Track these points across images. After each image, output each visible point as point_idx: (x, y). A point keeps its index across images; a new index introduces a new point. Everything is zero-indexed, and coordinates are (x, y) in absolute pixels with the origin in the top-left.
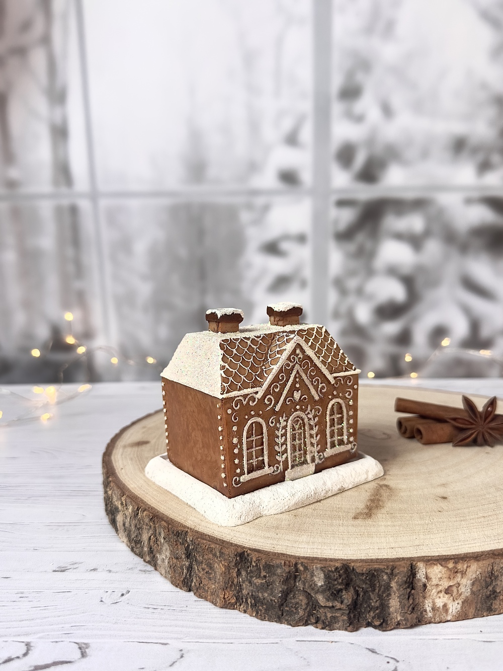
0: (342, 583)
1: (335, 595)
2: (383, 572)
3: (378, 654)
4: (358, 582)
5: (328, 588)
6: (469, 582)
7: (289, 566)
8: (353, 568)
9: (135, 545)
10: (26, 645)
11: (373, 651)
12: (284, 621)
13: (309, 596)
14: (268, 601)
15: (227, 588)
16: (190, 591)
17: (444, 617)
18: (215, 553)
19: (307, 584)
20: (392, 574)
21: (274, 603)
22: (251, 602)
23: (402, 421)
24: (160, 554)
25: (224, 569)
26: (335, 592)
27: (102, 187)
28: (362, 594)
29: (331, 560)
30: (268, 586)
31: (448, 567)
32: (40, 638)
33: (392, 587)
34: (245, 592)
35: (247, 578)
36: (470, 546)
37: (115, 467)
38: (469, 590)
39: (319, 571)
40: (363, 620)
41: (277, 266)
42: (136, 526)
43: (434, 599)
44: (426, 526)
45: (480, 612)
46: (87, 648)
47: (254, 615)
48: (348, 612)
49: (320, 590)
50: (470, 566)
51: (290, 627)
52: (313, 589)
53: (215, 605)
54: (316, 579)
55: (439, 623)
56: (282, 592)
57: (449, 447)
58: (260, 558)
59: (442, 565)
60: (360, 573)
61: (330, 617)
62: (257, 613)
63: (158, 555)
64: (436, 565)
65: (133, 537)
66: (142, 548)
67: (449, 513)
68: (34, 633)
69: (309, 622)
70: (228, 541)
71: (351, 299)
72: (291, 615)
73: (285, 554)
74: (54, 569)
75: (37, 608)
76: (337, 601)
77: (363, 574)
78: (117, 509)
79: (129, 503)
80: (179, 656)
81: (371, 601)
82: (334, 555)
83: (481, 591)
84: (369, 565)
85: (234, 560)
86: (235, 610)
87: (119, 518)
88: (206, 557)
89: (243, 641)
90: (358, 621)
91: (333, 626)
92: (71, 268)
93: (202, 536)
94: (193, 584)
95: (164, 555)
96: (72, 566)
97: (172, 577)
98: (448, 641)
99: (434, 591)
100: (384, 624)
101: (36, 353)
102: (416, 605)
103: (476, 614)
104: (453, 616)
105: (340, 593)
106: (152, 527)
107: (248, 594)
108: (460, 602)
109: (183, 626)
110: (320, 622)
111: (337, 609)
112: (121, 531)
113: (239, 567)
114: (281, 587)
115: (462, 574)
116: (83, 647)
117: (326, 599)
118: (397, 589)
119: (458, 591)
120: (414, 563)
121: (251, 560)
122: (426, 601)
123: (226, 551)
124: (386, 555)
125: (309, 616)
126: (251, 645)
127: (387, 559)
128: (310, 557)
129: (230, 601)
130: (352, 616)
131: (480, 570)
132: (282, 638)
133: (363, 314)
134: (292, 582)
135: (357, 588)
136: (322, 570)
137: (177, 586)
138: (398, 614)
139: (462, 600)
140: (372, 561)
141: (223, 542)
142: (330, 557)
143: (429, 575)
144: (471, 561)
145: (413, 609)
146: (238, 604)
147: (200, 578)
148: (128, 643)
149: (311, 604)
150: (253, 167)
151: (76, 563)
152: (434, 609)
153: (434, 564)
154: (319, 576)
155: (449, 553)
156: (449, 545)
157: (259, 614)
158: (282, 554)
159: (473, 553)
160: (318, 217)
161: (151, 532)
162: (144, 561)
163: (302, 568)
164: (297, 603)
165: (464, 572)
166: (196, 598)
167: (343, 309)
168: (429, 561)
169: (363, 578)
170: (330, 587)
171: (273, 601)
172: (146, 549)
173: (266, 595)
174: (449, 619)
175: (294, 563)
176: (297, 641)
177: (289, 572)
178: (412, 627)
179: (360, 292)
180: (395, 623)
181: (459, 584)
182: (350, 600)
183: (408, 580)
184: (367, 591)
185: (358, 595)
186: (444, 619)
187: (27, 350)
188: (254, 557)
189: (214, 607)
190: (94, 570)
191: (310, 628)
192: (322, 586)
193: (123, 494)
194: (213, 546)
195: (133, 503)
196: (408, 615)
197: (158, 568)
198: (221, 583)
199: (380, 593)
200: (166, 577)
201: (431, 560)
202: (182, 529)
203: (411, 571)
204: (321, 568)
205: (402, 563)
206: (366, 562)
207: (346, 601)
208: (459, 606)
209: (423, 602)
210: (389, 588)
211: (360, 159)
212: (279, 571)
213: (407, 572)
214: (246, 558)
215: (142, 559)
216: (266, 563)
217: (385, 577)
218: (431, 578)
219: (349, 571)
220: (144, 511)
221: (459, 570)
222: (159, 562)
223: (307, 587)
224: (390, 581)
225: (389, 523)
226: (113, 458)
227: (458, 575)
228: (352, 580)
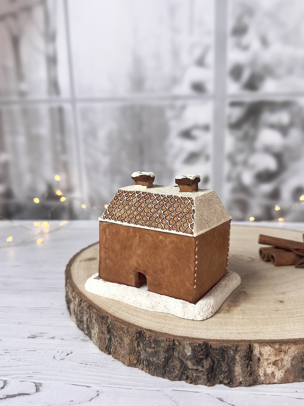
0: (203, 355)
1: (199, 362)
2: (231, 348)
3: (224, 402)
4: (214, 354)
5: (194, 357)
6: (290, 358)
7: (169, 342)
8: (211, 345)
9: (80, 323)
10: (4, 382)
11: (221, 400)
12: (166, 377)
13: (182, 362)
14: (156, 363)
15: (131, 353)
16: (110, 354)
17: (272, 380)
18: (124, 331)
19: (180, 354)
20: (236, 350)
21: (160, 365)
22: (146, 364)
23: (262, 250)
24: (93, 330)
25: (129, 341)
26: (198, 360)
27: (78, 95)
28: (216, 362)
29: (197, 339)
30: (156, 353)
31: (274, 348)
32: (12, 378)
33: (236, 359)
34: (142, 357)
35: (143, 347)
36: (292, 334)
37: (72, 274)
38: (290, 364)
39: (188, 346)
40: (217, 379)
41: (190, 146)
42: (80, 312)
43: (265, 368)
44: (265, 320)
45: (297, 379)
46: (40, 386)
47: (148, 372)
48: (207, 373)
49: (189, 358)
50: (290, 348)
51: (170, 381)
52: (184, 357)
53: (124, 364)
54: (186, 351)
55: (269, 384)
56: (165, 358)
57: (292, 268)
58: (151, 336)
59: (271, 346)
60: (215, 349)
61: (195, 376)
62: (149, 371)
63: (92, 330)
64: (267, 346)
65: (79, 318)
66: (83, 325)
67: (283, 312)
68: (10, 375)
69: (182, 378)
70: (133, 323)
71: (239, 169)
72: (170, 373)
73: (167, 334)
74: (29, 336)
75: (14, 360)
76: (200, 366)
77: (217, 349)
78: (70, 300)
79: (76, 297)
80: (96, 395)
81: (222, 367)
82: (200, 336)
83: (298, 365)
84: (221, 344)
85: (136, 336)
86: (136, 368)
87: (72, 306)
88: (119, 333)
89: (138, 388)
90: (214, 380)
91: (197, 382)
92: (59, 147)
93: (117, 319)
94: (112, 350)
95: (95, 331)
96: (40, 335)
97: (99, 345)
98: (273, 396)
99: (265, 363)
100: (231, 382)
101: (37, 201)
102: (253, 372)
103: (294, 380)
104: (279, 380)
105: (202, 361)
106: (89, 312)
107: (144, 358)
108: (283, 371)
109: (101, 376)
110: (189, 379)
111: (200, 371)
112: (73, 314)
113: (139, 341)
114: (164, 355)
115: (285, 353)
116: (38, 386)
117: (193, 364)
118: (240, 361)
119: (282, 364)
120: (252, 344)
121: (146, 336)
122: (260, 369)
123: (131, 330)
124: (234, 337)
125: (182, 374)
126: (142, 391)
127: (234, 340)
128: (183, 336)
129: (133, 362)
130: (210, 376)
131: (297, 351)
132: (164, 387)
133: (248, 178)
134: (171, 352)
135: (213, 358)
136: (190, 345)
137: (102, 351)
138: (240, 377)
139: (285, 370)
140: (224, 341)
141: (130, 324)
142: (196, 337)
143: (261, 352)
144: (291, 345)
145: (251, 374)
146: (138, 364)
147: (115, 346)
148: (66, 385)
149: (183, 367)
150: (175, 81)
151: (43, 333)
152: (265, 374)
153: (265, 345)
154: (188, 349)
155: (276, 338)
156: (278, 333)
157: (151, 372)
158: (165, 333)
159: (293, 339)
160: (217, 114)
161: (88, 316)
162: (85, 333)
163: (177, 343)
164: (174, 366)
165: (286, 352)
166: (113, 359)
167: (234, 175)
168: (262, 343)
169: (217, 352)
170: (195, 356)
171: (159, 364)
172: (85, 326)
173: (155, 359)
174: (276, 382)
175: (172, 340)
176: (173, 390)
177: (169, 345)
178: (250, 385)
179: (245, 163)
180: (238, 382)
181: (283, 359)
182: (208, 366)
183: (247, 355)
184: (220, 361)
185: (214, 363)
186: (272, 382)
187: (31, 199)
188: (148, 334)
189: (124, 365)
190: (53, 338)
191: (183, 383)
192: (190, 355)
193: (73, 291)
194: (123, 326)
195: (79, 297)
196: (247, 378)
197: (92, 339)
198: (128, 350)
199: (228, 362)
200: (96, 345)
201: (264, 343)
202: (105, 314)
203: (250, 349)
204: (190, 344)
205: (243, 343)
206: (220, 342)
207: (205, 366)
208: (283, 374)
209: (258, 370)
210: (234, 359)
211: (246, 75)
212: (163, 344)
213: (247, 350)
214: (143, 335)
215: (84, 333)
216: (154, 339)
217: (232, 352)
218: (263, 354)
219: (208, 347)
220: (84, 302)
221: (283, 350)
222: (93, 335)
223: (180, 356)
224: (235, 355)
225: (241, 317)
226: (72, 268)
227: (282, 353)
228: (210, 353)
